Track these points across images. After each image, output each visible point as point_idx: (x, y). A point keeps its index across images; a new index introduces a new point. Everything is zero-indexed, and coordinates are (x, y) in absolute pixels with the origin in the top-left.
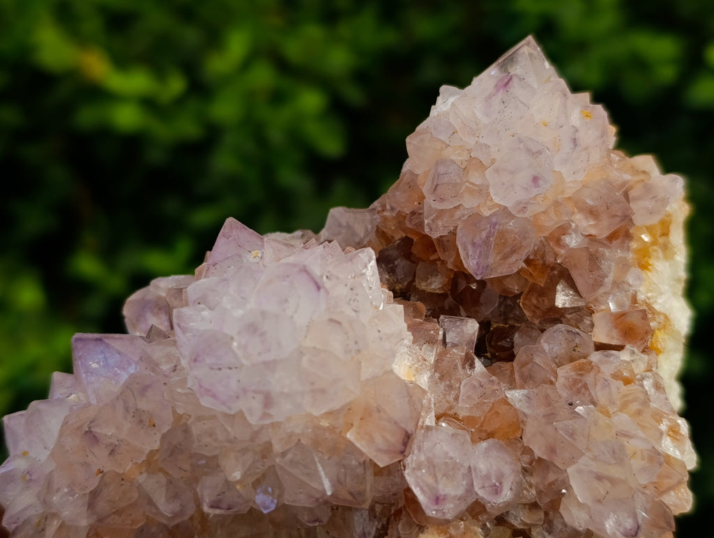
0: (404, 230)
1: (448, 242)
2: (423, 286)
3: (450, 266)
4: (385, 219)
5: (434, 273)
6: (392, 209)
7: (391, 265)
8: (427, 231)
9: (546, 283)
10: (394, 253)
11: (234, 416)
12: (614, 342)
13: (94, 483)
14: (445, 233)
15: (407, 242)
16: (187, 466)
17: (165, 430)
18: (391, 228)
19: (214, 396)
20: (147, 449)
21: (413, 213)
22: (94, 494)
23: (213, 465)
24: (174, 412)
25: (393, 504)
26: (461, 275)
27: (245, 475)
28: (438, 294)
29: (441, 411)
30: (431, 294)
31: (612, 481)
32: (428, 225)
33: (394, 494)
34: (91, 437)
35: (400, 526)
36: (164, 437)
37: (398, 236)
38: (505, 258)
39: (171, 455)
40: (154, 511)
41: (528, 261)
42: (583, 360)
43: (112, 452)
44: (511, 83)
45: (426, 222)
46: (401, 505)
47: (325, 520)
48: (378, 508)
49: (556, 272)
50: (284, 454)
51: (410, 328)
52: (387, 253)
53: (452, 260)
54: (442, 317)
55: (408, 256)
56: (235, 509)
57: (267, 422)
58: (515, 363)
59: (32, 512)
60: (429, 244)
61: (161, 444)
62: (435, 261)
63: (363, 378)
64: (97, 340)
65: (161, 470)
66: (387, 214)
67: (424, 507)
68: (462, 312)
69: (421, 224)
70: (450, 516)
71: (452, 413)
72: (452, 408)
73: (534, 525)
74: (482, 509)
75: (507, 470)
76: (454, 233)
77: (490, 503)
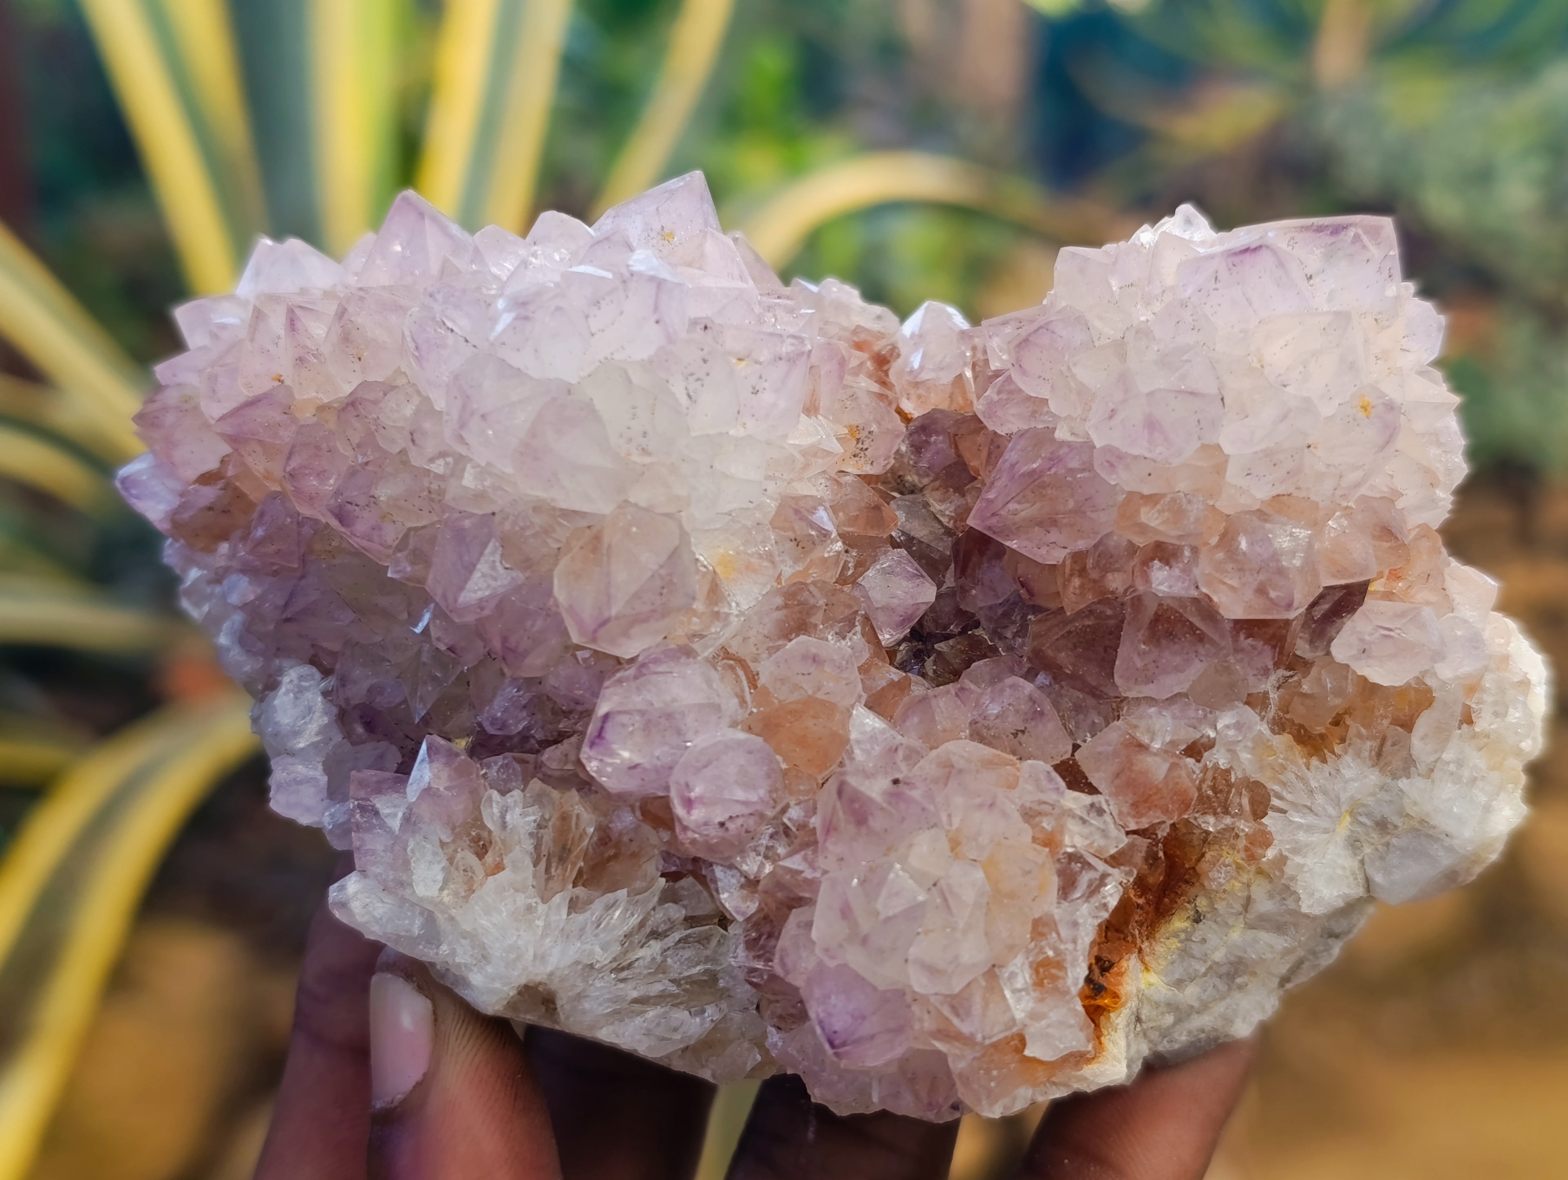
5: (961, 491)
12: (1092, 779)
14: (1001, 431)
62: (975, 472)
70: (610, 785)
71: (753, 666)
72: (756, 659)
73: (732, 916)
74: (669, 824)
75: (739, 795)
76: (1011, 438)
77: (680, 819)
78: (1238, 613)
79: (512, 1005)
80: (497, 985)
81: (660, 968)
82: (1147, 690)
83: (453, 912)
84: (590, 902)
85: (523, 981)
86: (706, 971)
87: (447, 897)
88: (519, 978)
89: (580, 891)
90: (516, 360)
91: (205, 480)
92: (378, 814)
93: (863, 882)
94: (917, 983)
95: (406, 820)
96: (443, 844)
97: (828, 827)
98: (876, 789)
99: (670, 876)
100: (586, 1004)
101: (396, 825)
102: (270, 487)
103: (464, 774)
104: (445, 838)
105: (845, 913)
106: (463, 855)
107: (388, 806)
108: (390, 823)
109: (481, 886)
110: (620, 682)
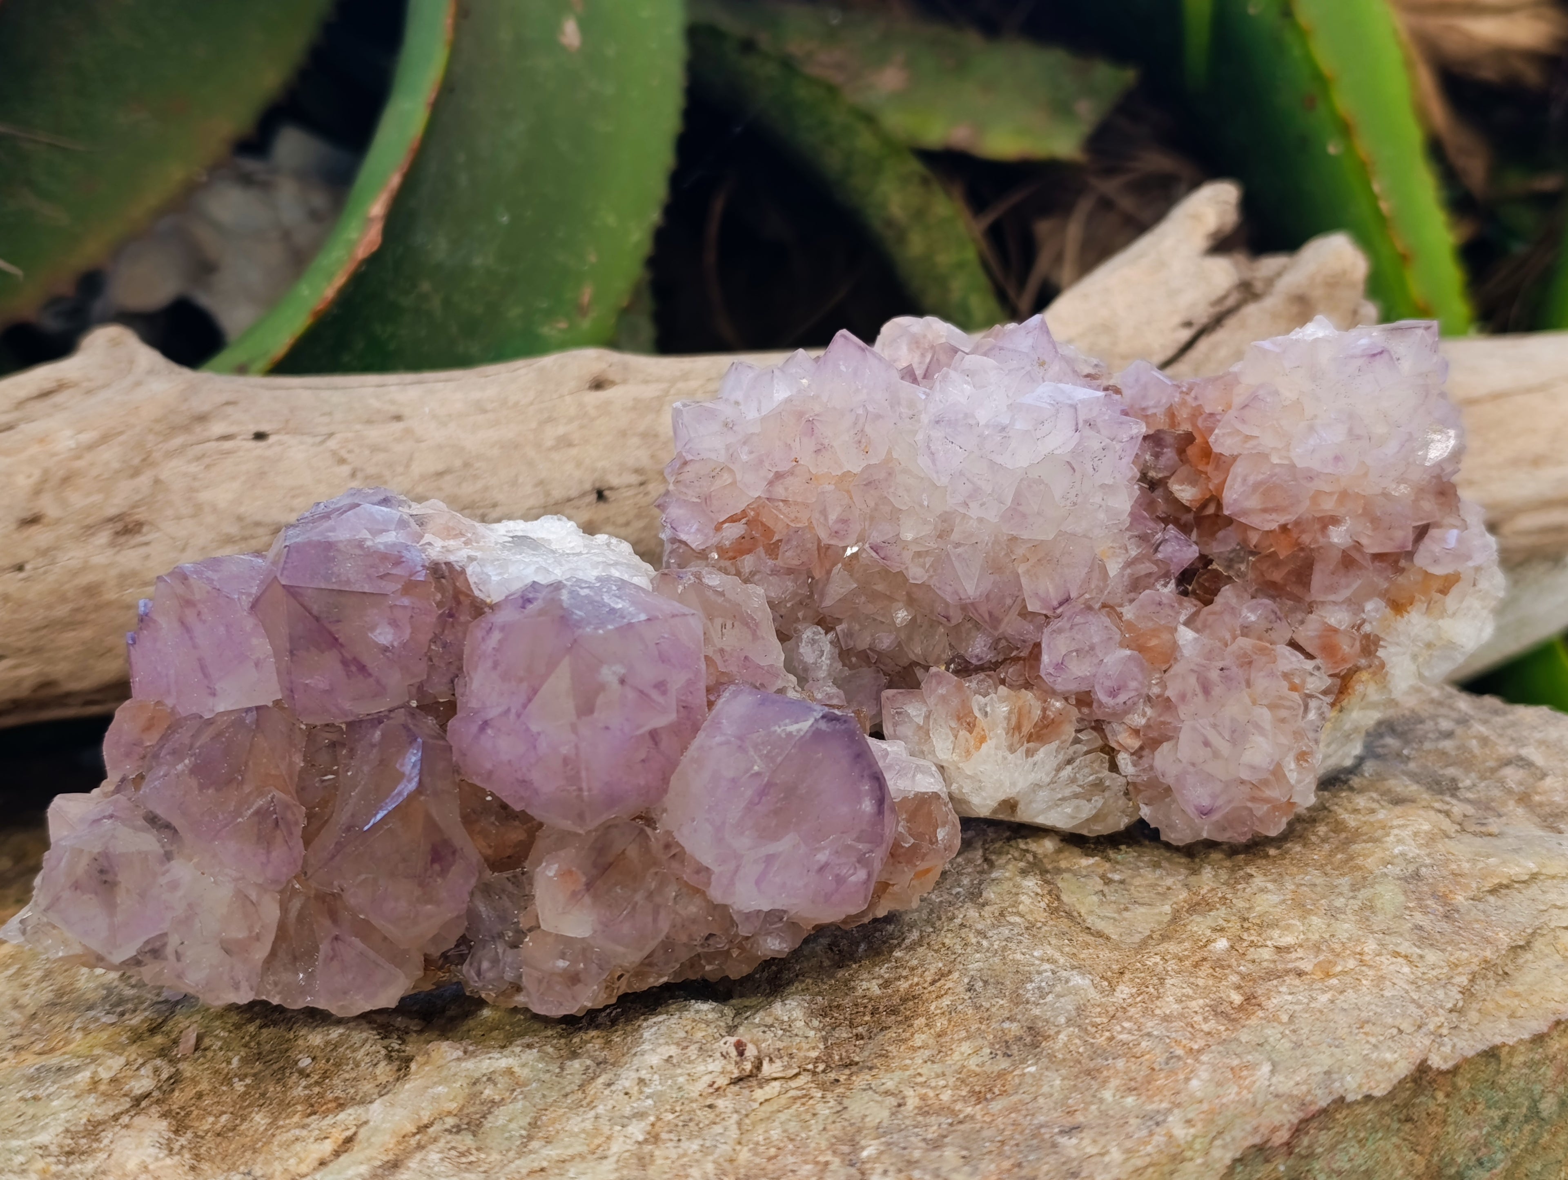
0: (1194, 425)
1: (1223, 463)
2: (1174, 488)
3: (1211, 487)
4: (1184, 403)
5: (1193, 483)
6: (1196, 398)
7: (1158, 450)
8: (1211, 440)
9: (1287, 557)
10: (1169, 441)
11: (937, 487)
12: (1309, 650)
13: (784, 467)
14: (1227, 453)
15: (1189, 438)
16: (872, 504)
17: (873, 462)
18: (1184, 414)
19: (934, 461)
20: (847, 467)
21: (1212, 415)
22: (779, 476)
23: (895, 515)
24: (889, 452)
25: (1018, 649)
26: (1215, 499)
27: (915, 541)
28: (1183, 505)
29: (1111, 603)
30: (1176, 501)
31: (1216, 755)
32: (1217, 435)
33: (1024, 641)
34: (810, 426)
35: (1011, 670)
36: (868, 466)
37: (1186, 427)
38: (1265, 510)
40: (822, 520)
41: (1284, 528)
42: (1268, 645)
43: (817, 451)
44: (1378, 357)
45: (1216, 431)
46: (1022, 654)
47: (954, 622)
48: (1003, 643)
49: (1302, 554)
50: (958, 545)
51: (1131, 514)
52: (1162, 436)
53: (1216, 482)
54: (1171, 526)
55: (1181, 452)
56: (888, 563)
57: (962, 510)
58: (1206, 608)
59: (713, 456)
60: (1207, 453)
61: (863, 471)
62: (1202, 472)
63: (1063, 529)
64: (860, 347)
65: (848, 492)
66: (1189, 399)
67: (1042, 666)
68: (1194, 535)
69: (1211, 430)
70: (1059, 688)
71: (1118, 609)
72: (1121, 605)
73: (1126, 749)
74: (1089, 705)
75: (1133, 684)
76: (1234, 458)
77: (1099, 702)
78: (1376, 550)
79: (995, 811)
80: (988, 802)
81: (1073, 780)
82: (1332, 597)
83: (960, 765)
84: (1037, 750)
85: (1003, 798)
86: (1097, 778)
87: (955, 758)
88: (1002, 796)
89: (1031, 745)
90: (999, 460)
91: (733, 519)
92: (908, 715)
93: (1214, 726)
94: (1245, 775)
95: (927, 717)
96: (952, 729)
97: (1183, 697)
98: (1214, 675)
99: (1078, 731)
100: (1034, 805)
101: (920, 721)
102: (793, 525)
103: (959, 688)
104: (953, 725)
105: (1207, 744)
106: (963, 733)
107: (915, 710)
108: (916, 720)
109: (978, 748)
110: (1060, 631)
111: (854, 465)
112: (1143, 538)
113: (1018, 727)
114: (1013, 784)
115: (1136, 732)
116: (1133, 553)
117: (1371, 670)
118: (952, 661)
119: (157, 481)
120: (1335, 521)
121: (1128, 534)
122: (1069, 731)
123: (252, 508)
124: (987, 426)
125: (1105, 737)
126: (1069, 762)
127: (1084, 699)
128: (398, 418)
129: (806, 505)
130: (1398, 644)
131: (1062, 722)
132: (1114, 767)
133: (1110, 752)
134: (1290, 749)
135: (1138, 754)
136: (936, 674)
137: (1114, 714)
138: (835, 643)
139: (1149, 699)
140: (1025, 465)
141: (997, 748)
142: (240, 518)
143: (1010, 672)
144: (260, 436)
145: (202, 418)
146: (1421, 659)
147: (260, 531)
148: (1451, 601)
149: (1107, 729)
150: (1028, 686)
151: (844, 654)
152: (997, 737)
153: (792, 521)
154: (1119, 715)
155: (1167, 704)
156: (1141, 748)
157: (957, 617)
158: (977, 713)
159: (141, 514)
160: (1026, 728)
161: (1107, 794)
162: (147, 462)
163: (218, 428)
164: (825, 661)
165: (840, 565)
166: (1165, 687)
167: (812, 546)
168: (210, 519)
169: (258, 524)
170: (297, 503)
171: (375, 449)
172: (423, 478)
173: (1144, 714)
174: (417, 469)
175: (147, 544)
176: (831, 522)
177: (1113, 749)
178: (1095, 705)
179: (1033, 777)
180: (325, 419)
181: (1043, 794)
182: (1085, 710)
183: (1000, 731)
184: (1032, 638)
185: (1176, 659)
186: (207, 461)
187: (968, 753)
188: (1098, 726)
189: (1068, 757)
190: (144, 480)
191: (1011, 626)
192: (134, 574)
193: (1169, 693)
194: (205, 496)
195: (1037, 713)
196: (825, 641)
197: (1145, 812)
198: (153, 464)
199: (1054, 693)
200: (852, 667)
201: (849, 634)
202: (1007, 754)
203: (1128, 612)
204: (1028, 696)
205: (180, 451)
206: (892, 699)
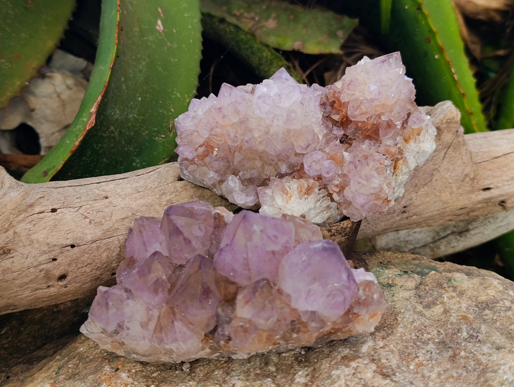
0: (334, 97)
1: (346, 105)
2: (333, 117)
3: (344, 113)
4: (330, 93)
5: (338, 114)
6: (333, 89)
8: (341, 99)
9: (371, 128)
10: (328, 104)
11: (263, 119)
12: (383, 153)
13: (213, 125)
14: (346, 101)
15: (334, 102)
16: (243, 130)
17: (241, 117)
18: (330, 96)
19: (260, 110)
21: (339, 92)
22: (212, 129)
23: (250, 131)
24: (246, 113)
25: (296, 167)
26: (345, 116)
27: (259, 137)
28: (336, 121)
29: (321, 148)
30: (334, 120)
31: (363, 186)
32: (342, 97)
33: (298, 164)
34: (220, 110)
36: (240, 119)
37: (332, 99)
38: (361, 115)
39: (240, 123)
40: (229, 138)
41: (368, 120)
43: (223, 117)
44: (385, 62)
46: (298, 168)
48: (292, 166)
49: (375, 127)
50: (272, 136)
51: (322, 120)
52: (325, 103)
53: (345, 111)
54: (334, 126)
55: (332, 106)
57: (272, 124)
58: (350, 146)
59: (191, 128)
60: (340, 104)
61: (238, 121)
62: (340, 110)
63: (303, 125)
65: (235, 128)
66: (331, 90)
67: (305, 169)
68: (341, 128)
69: (340, 96)
70: (311, 175)
71: (324, 150)
72: (325, 148)
73: (335, 192)
74: (321, 179)
75: (333, 170)
76: (349, 102)
77: (324, 177)
81: (321, 206)
82: (386, 137)
83: (286, 206)
84: (308, 197)
85: (301, 214)
86: (327, 205)
87: (284, 204)
89: (306, 196)
90: (280, 105)
91: (200, 146)
92: (267, 193)
93: (360, 177)
94: (372, 191)
95: (273, 193)
96: (281, 195)
97: (349, 172)
98: (357, 162)
99: (319, 190)
100: (311, 216)
101: (271, 194)
102: (219, 143)
103: (281, 182)
104: (281, 193)
105: (359, 183)
106: (285, 196)
107: (268, 191)
108: (269, 194)
109: (290, 200)
110: (308, 157)
111: (235, 120)
112: (327, 127)
113: (301, 191)
114: (303, 209)
115: (337, 186)
116: (325, 132)
117: (403, 160)
118: (277, 175)
119: (15, 233)
120: (383, 114)
121: (323, 126)
122: (316, 190)
123: (53, 240)
124: (274, 96)
125: (328, 191)
126: (319, 201)
127: (319, 178)
128: (107, 198)
129: (223, 135)
130: (409, 152)
131: (314, 188)
132: (332, 200)
133: (330, 195)
134: (384, 182)
135: (339, 193)
136: (273, 179)
137: (330, 181)
138: (240, 179)
139: (339, 175)
140: (288, 106)
141: (296, 198)
142: (48, 244)
143: (295, 174)
144: (54, 210)
145: (31, 206)
146: (416, 157)
147: (56, 248)
148: (421, 137)
149: (328, 187)
150: (301, 177)
151: (243, 181)
152: (295, 194)
153: (219, 141)
154: (331, 180)
155: (345, 175)
156: (340, 191)
157: (276, 160)
158: (288, 189)
159: (10, 246)
160: (304, 190)
161: (332, 210)
162: (11, 226)
163: (37, 209)
164: (237, 185)
165: (237, 152)
166: (343, 171)
167: (227, 148)
168: (37, 245)
169: (55, 246)
170: (69, 236)
171: (98, 211)
172: (117, 221)
173: (338, 181)
174: (114, 218)
175: (12, 257)
176: (232, 137)
177: (331, 194)
178: (323, 179)
179: (309, 206)
180: (78, 200)
181: (313, 212)
182: (321, 181)
183: (296, 193)
184: (300, 162)
185: (344, 162)
186: (34, 223)
187: (287, 202)
188: (325, 187)
189: (318, 199)
190: (11, 233)
191: (293, 160)
192: (8, 269)
193: (344, 172)
194: (34, 237)
195: (306, 185)
196: (236, 179)
197: (345, 212)
198: (13, 226)
199: (310, 177)
200: (246, 186)
201: (244, 174)
202: (299, 200)
203: (327, 150)
204: (302, 181)
205: (23, 220)
206: (261, 190)
